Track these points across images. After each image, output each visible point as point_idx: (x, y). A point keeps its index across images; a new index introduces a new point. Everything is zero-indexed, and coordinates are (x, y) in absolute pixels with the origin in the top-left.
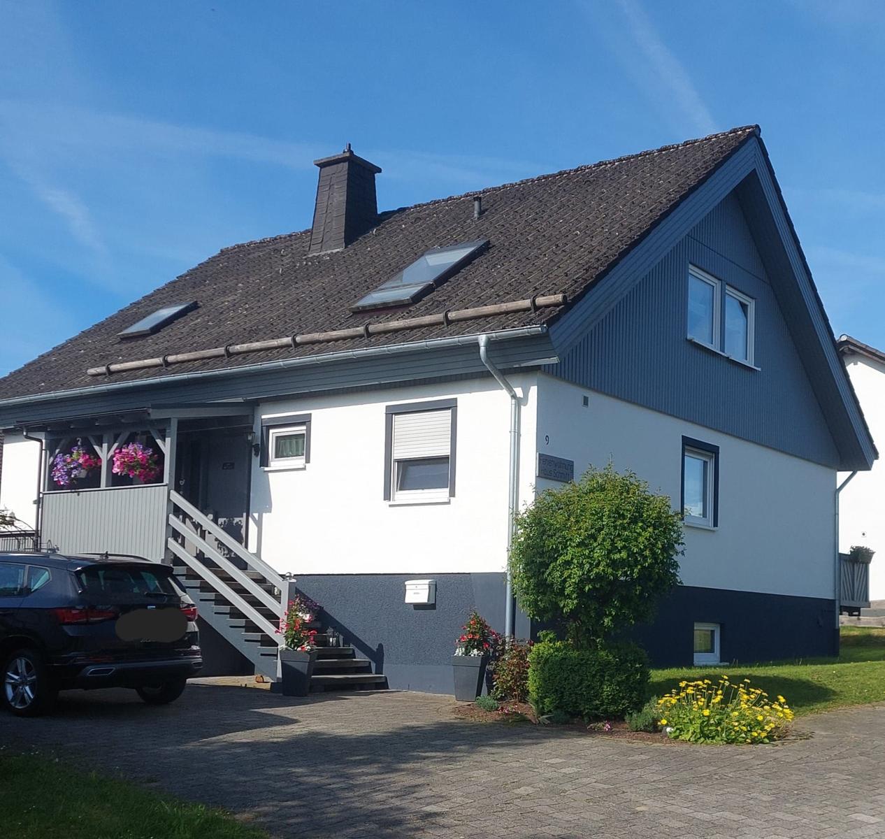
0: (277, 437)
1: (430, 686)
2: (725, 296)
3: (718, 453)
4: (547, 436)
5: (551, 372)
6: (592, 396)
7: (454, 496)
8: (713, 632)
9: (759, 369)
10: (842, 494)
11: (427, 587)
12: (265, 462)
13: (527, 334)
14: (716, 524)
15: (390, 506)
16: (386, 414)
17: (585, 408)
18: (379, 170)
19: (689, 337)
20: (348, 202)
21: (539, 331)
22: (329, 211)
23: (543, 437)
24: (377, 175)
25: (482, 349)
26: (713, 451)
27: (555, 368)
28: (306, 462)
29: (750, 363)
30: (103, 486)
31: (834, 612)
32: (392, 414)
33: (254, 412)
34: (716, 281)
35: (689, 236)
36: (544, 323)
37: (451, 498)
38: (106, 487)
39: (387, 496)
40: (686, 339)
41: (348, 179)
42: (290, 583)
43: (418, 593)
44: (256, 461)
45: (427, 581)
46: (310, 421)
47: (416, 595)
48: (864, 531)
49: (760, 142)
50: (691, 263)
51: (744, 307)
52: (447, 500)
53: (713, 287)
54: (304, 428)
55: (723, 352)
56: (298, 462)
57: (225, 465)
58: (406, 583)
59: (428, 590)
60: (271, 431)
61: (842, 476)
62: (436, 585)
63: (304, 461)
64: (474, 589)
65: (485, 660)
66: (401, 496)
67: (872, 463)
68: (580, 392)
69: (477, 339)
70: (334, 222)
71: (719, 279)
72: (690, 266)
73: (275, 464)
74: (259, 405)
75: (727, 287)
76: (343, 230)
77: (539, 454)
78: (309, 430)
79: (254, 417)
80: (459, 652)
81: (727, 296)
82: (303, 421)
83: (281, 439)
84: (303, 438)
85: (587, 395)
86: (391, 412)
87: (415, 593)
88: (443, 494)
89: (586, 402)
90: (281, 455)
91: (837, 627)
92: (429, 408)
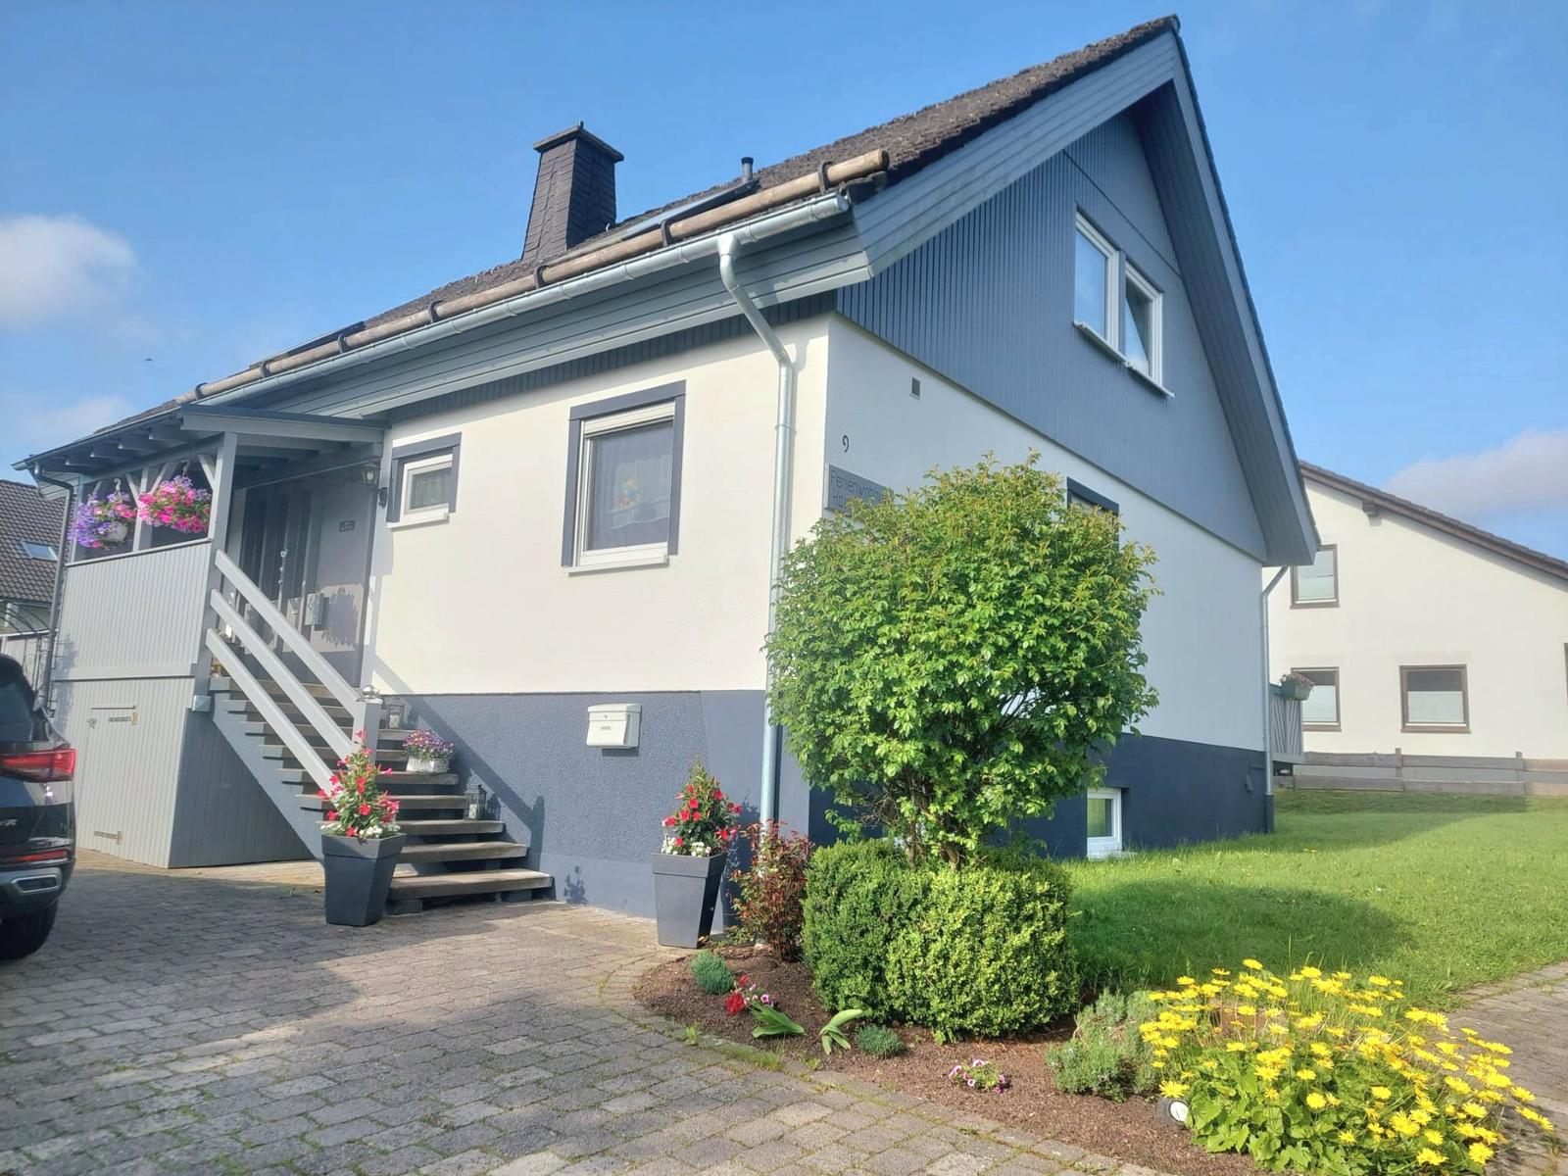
0: (414, 476)
1: (626, 901)
3: (1118, 514)
4: (845, 437)
6: (928, 383)
7: (676, 553)
9: (1172, 395)
11: (623, 716)
12: (393, 516)
13: (811, 219)
15: (572, 575)
16: (570, 420)
17: (914, 399)
18: (621, 158)
19: (1076, 319)
20: (573, 192)
21: (834, 204)
22: (549, 206)
23: (839, 439)
24: (617, 165)
25: (725, 262)
26: (1113, 508)
27: (863, 291)
28: (450, 511)
29: (1159, 385)
30: (136, 550)
32: (581, 419)
33: (383, 439)
34: (1112, 250)
36: (843, 193)
37: (671, 557)
38: (140, 549)
39: (568, 558)
40: (1072, 323)
41: (576, 162)
42: (368, 705)
43: (608, 728)
44: (382, 513)
45: (623, 707)
46: (458, 445)
47: (605, 731)
50: (1079, 212)
51: (1148, 300)
52: (662, 561)
53: (1108, 258)
54: (449, 457)
55: (1123, 354)
56: (438, 512)
57: (342, 524)
58: (590, 709)
59: (625, 722)
60: (408, 466)
62: (641, 713)
63: (446, 510)
64: (706, 723)
65: (717, 865)
66: (590, 559)
67: (1314, 556)
69: (715, 246)
70: (554, 219)
71: (1117, 249)
72: (1078, 216)
73: (406, 518)
74: (390, 428)
75: (1128, 267)
76: (566, 227)
77: (830, 468)
78: (456, 461)
79: (383, 447)
80: (669, 845)
82: (450, 446)
83: (418, 479)
84: (449, 474)
85: (918, 378)
86: (579, 416)
87: (603, 728)
88: (657, 551)
89: (916, 388)
90: (417, 503)
91: (1269, 792)
92: (639, 403)
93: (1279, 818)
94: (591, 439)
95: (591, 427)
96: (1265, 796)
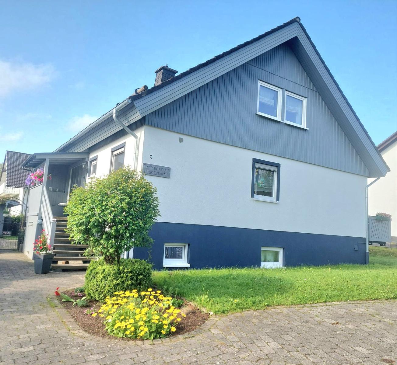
0: (93, 166)
2: (285, 96)
3: (280, 167)
5: (153, 125)
8: (278, 252)
9: (310, 129)
10: (369, 188)
12: (89, 176)
13: (125, 105)
14: (278, 199)
17: (180, 143)
21: (127, 102)
25: (114, 116)
26: (276, 165)
28: (95, 175)
29: (303, 126)
30: (36, 185)
31: (365, 244)
34: (279, 89)
36: (129, 99)
40: (256, 114)
41: (163, 76)
42: (53, 223)
46: (98, 158)
53: (277, 92)
54: (96, 161)
55: (283, 121)
60: (92, 163)
61: (370, 180)
68: (178, 136)
69: (113, 112)
72: (260, 81)
74: (90, 154)
77: (143, 163)
79: (89, 158)
84: (96, 165)
85: (182, 137)
86: (112, 151)
89: (181, 140)
91: (367, 251)
92: (118, 148)
93: (371, 258)
94: (115, 156)
95: (115, 153)
96: (366, 252)
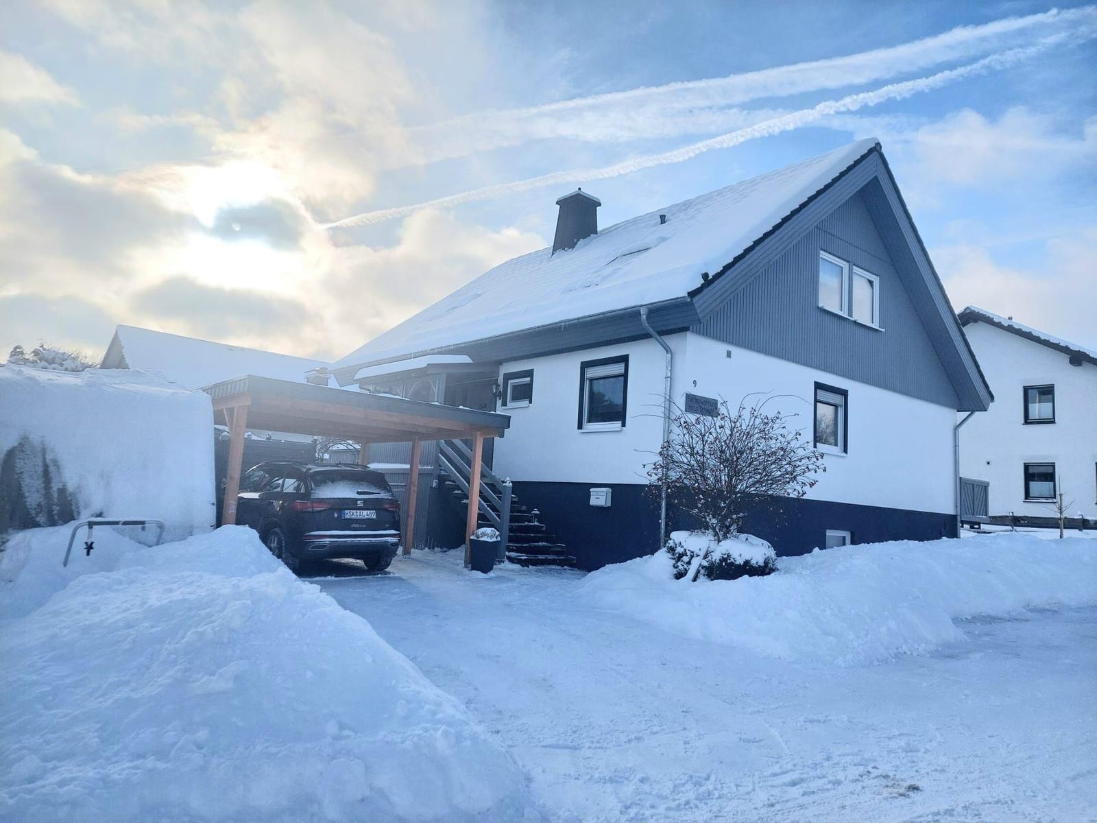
2: (852, 275)
3: (848, 395)
4: (695, 381)
5: (698, 332)
6: (735, 351)
7: (625, 426)
8: (844, 538)
9: (883, 330)
11: (605, 493)
14: (846, 451)
15: (582, 433)
16: (581, 367)
17: (728, 359)
18: (600, 204)
19: (820, 305)
23: (692, 381)
24: (598, 208)
26: (844, 393)
28: (530, 403)
29: (876, 326)
31: (956, 525)
33: (499, 368)
34: (845, 263)
35: (817, 228)
37: (623, 428)
39: (580, 426)
40: (818, 307)
42: (508, 487)
43: (599, 498)
44: (499, 402)
45: (605, 489)
46: (533, 374)
47: (598, 500)
48: (988, 460)
49: (882, 156)
50: (822, 250)
51: (871, 282)
52: (619, 429)
53: (842, 268)
54: (529, 379)
55: (851, 316)
56: (524, 403)
58: (591, 490)
59: (606, 496)
60: (510, 382)
62: (612, 492)
63: (528, 402)
66: (589, 427)
67: (989, 406)
68: (722, 348)
71: (848, 262)
72: (821, 252)
73: (510, 404)
74: (502, 364)
75: (854, 267)
77: (686, 394)
78: (532, 381)
79: (499, 372)
81: (854, 275)
82: (530, 373)
83: (515, 387)
84: (529, 386)
85: (730, 349)
86: (585, 366)
87: (597, 498)
88: (617, 425)
89: (729, 354)
90: (514, 399)
